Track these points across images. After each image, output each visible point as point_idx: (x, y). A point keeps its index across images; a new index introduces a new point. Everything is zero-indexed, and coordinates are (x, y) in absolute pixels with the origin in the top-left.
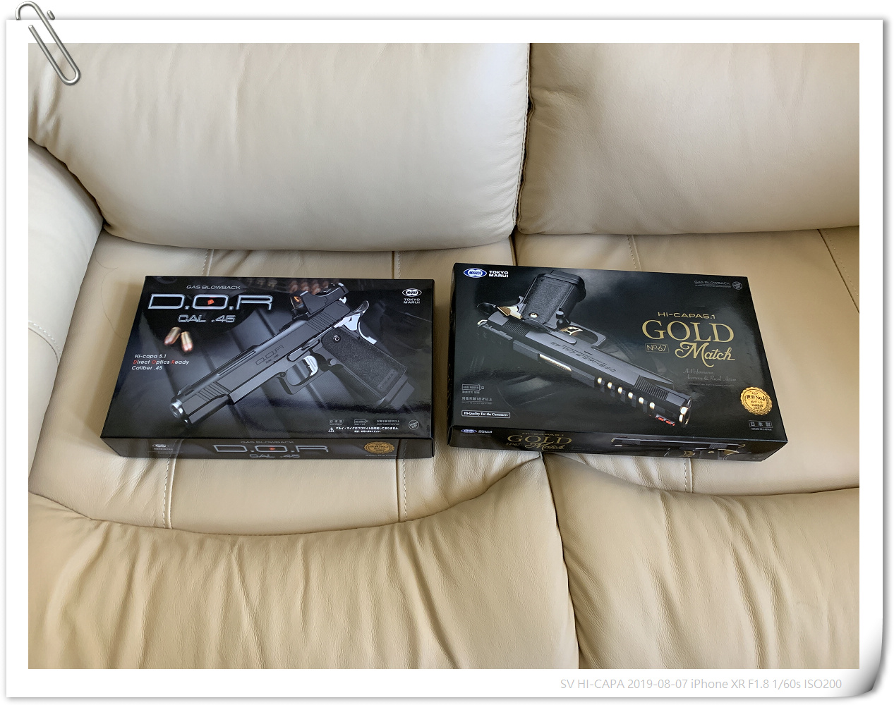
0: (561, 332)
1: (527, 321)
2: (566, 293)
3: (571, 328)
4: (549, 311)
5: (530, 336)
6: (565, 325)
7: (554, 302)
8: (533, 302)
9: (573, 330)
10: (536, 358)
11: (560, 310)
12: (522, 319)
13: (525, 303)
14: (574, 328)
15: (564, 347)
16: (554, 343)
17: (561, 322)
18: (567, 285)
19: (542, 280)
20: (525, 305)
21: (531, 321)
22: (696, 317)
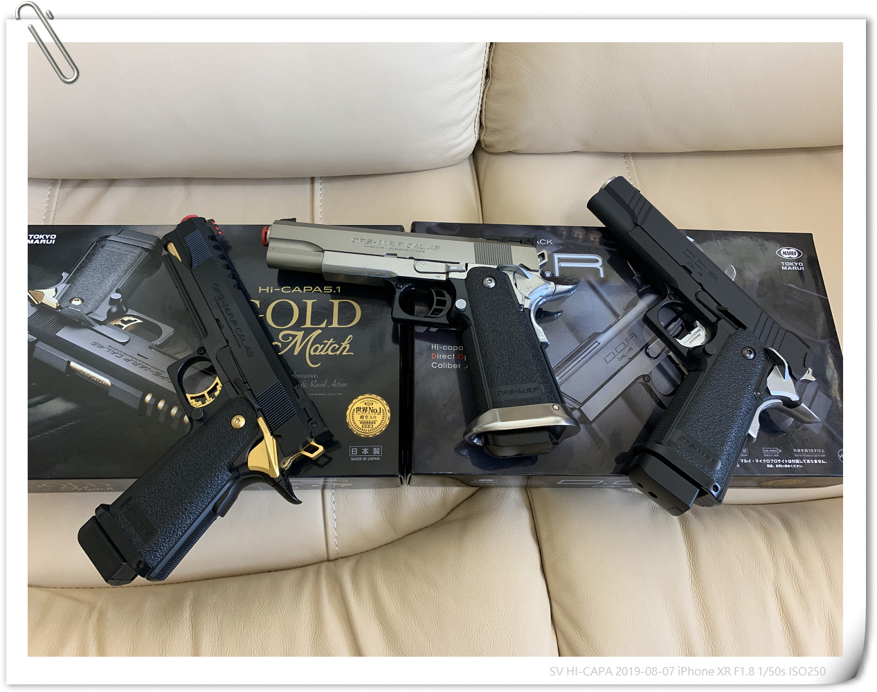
0: (111, 327)
1: (64, 312)
2: (132, 264)
3: (126, 319)
4: (101, 292)
5: (65, 334)
6: (120, 314)
7: (113, 278)
8: (82, 281)
9: (130, 321)
10: (63, 368)
12: (59, 307)
13: (68, 283)
14: (133, 319)
15: (110, 349)
16: (95, 344)
17: (114, 310)
18: (138, 251)
19: (102, 247)
20: (68, 285)
21: (71, 311)
22: (313, 292)
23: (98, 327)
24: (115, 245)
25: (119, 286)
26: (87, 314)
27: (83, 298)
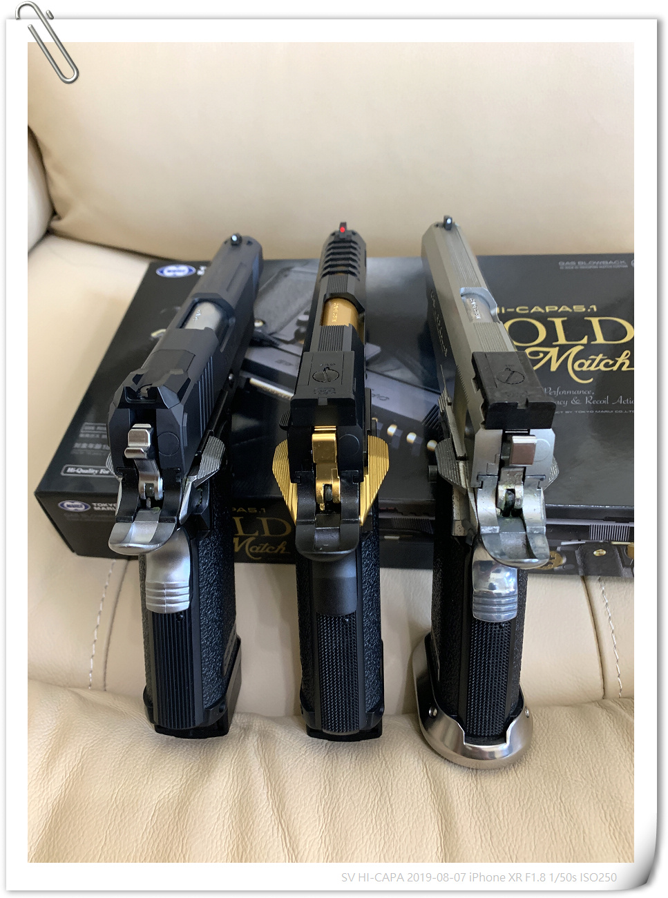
4: (286, 316)
8: (263, 305)
10: (242, 385)
11: (306, 313)
17: (303, 330)
22: (560, 310)
23: (283, 346)
24: (301, 275)
25: (307, 309)
26: (271, 334)
27: (265, 320)
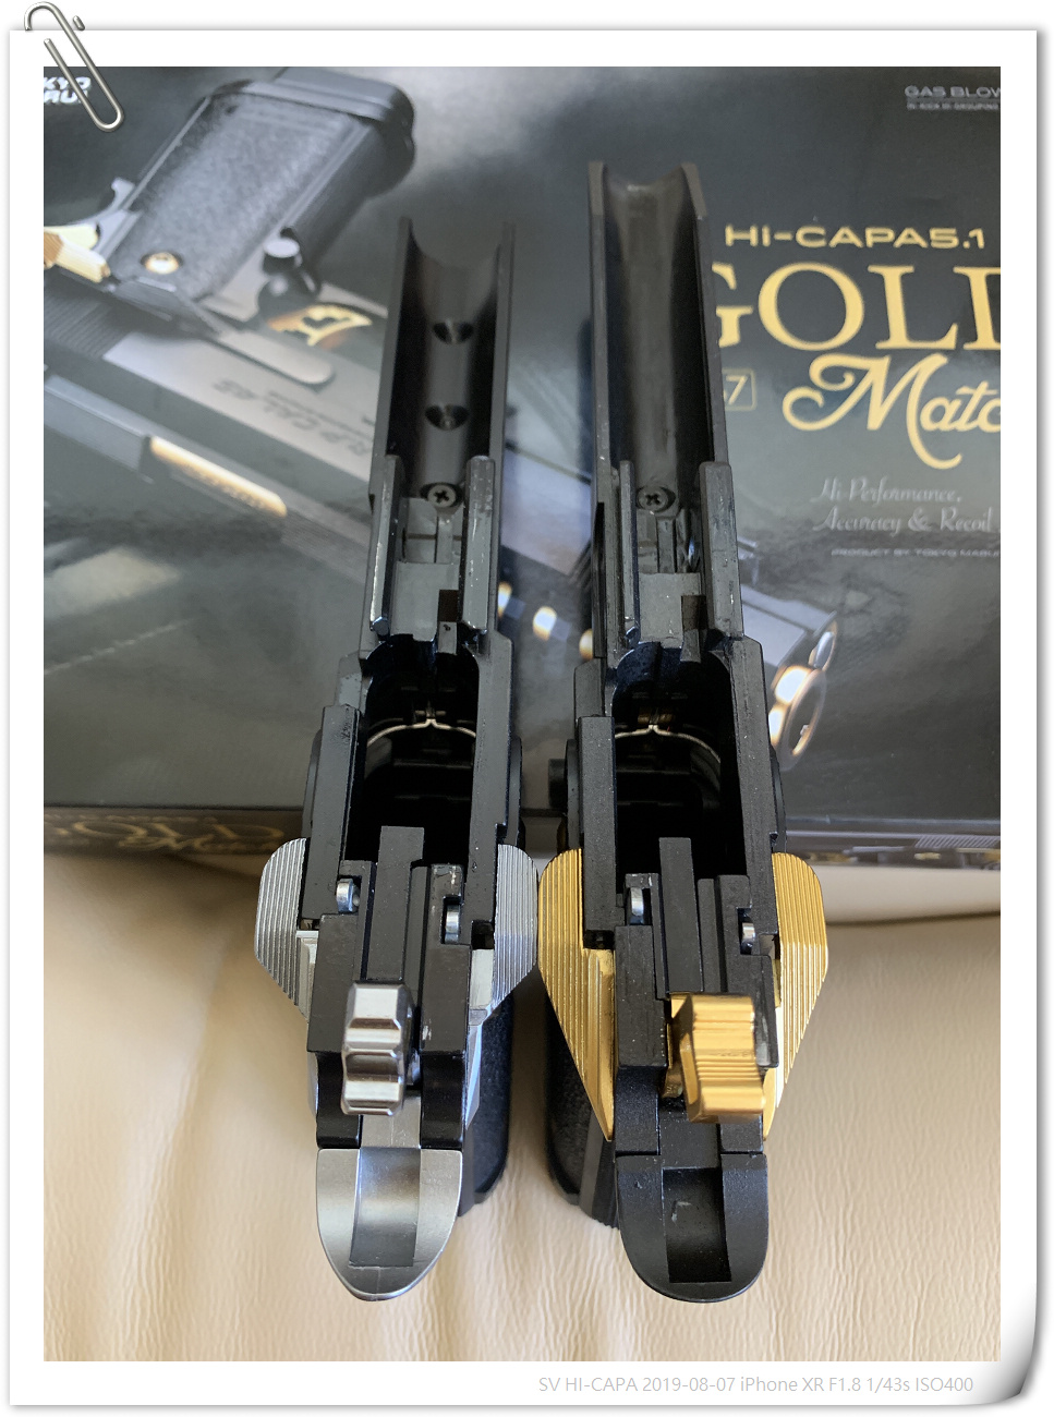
0: (273, 336)
1: (126, 291)
2: (325, 160)
3: (318, 313)
4: (233, 240)
5: (130, 357)
6: (303, 296)
7: (271, 194)
8: (174, 203)
9: (329, 320)
10: (131, 458)
11: (287, 233)
12: (112, 279)
13: (133, 208)
14: (334, 313)
15: (274, 402)
16: (226, 386)
17: (280, 287)
18: (337, 124)
19: (231, 110)
20: (134, 217)
21: (146, 290)
22: (898, 244)
23: (231, 338)
24: (269, 107)
25: (291, 219)
26: (197, 300)
27: (182, 252)
